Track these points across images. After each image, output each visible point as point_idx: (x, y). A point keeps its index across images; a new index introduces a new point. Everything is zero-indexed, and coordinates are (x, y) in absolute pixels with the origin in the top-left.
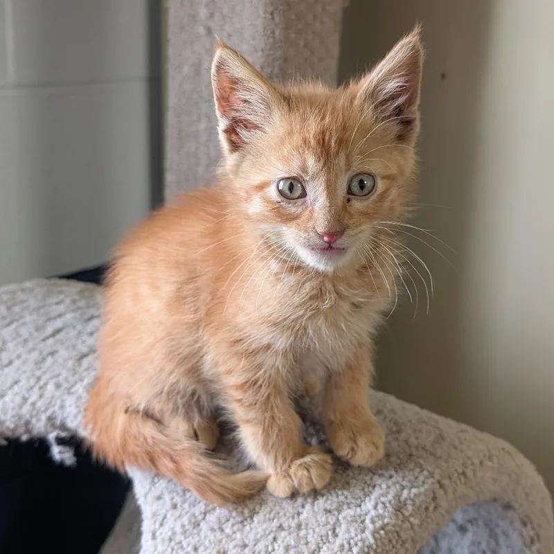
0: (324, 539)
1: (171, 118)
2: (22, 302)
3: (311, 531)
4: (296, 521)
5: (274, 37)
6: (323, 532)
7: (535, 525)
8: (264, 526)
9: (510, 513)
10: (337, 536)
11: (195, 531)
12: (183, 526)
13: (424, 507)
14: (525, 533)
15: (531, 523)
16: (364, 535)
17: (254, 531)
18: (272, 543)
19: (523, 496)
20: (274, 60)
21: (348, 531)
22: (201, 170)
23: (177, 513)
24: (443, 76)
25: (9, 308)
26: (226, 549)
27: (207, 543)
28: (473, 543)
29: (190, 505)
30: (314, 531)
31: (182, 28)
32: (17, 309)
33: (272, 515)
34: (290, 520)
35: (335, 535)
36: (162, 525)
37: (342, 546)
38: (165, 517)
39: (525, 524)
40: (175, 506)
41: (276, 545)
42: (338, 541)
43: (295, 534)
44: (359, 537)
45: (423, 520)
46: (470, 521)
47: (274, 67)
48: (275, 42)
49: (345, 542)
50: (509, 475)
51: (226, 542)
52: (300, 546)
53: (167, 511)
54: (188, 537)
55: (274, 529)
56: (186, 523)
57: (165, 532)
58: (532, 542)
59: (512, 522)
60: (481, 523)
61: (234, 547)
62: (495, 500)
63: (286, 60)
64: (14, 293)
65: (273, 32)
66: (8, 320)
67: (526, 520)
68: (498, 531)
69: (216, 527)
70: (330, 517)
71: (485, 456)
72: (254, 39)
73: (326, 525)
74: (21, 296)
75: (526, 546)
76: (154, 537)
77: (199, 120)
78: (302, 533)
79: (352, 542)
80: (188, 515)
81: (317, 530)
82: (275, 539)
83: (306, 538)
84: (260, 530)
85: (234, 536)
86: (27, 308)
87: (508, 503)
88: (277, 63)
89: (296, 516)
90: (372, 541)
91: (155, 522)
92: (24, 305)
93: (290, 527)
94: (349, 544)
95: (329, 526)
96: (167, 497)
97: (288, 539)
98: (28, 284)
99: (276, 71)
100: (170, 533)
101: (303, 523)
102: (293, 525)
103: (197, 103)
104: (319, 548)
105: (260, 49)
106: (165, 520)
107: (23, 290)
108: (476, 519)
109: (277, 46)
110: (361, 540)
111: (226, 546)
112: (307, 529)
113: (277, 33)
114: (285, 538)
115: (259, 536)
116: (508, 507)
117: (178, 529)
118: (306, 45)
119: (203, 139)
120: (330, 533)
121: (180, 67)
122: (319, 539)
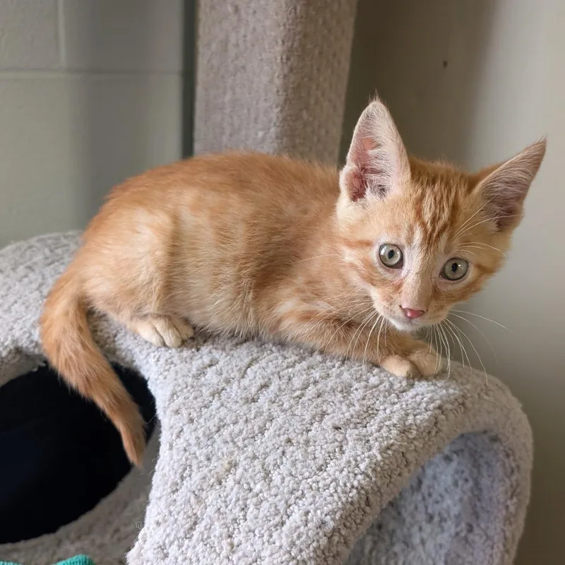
0: (331, 455)
1: (200, 91)
2: (65, 245)
3: (319, 448)
4: (304, 437)
5: (296, 13)
6: (330, 449)
7: (517, 458)
8: (274, 441)
9: (496, 446)
10: (344, 453)
11: (209, 443)
12: (198, 438)
13: (427, 431)
14: (507, 465)
15: (514, 455)
16: (371, 452)
17: (263, 445)
18: (281, 457)
19: (510, 429)
20: (295, 35)
21: (354, 448)
22: (225, 139)
23: (193, 427)
24: (445, 64)
25: (52, 251)
26: (238, 461)
27: (220, 454)
28: (457, 472)
29: (205, 420)
30: (322, 448)
31: (213, 8)
32: (59, 251)
33: (282, 432)
34: (299, 436)
35: (342, 452)
36: (178, 436)
37: (349, 462)
38: (182, 430)
39: (508, 456)
40: (191, 421)
41: (284, 459)
42: (345, 458)
43: (303, 449)
44: (366, 454)
45: (426, 443)
46: (456, 452)
47: (294, 41)
48: (296, 18)
49: (351, 459)
50: (502, 410)
51: (238, 455)
52: (308, 461)
53: (184, 425)
54: (202, 448)
55: (283, 443)
56: (201, 435)
57: (181, 443)
58: (512, 471)
59: (496, 454)
60: (466, 454)
61: (245, 459)
62: (485, 432)
63: (305, 36)
64: (58, 239)
65: (295, 9)
66: (50, 260)
67: (510, 452)
68: (482, 461)
69: (229, 440)
70: (337, 435)
71: (482, 390)
72: (277, 14)
73: (334, 442)
74: (64, 241)
75: (507, 476)
76: (171, 447)
77: (225, 93)
78: (310, 449)
79: (359, 458)
80: (203, 429)
81: (325, 447)
82: (284, 453)
83: (314, 454)
84: (269, 444)
85: (245, 449)
86: (68, 250)
87: (496, 436)
88: (297, 37)
89: (304, 433)
90: (379, 458)
91: (172, 435)
92: (66, 248)
93: (298, 442)
94: (356, 461)
95: (336, 444)
96: (184, 412)
97: (296, 453)
98: (70, 233)
99: (296, 45)
100: (185, 445)
101: (311, 440)
102: (302, 441)
103: (223, 77)
104: (327, 464)
105: (281, 24)
106: (182, 433)
107: (65, 237)
108: (462, 450)
109: (298, 20)
110: (368, 457)
111: (238, 459)
112: (315, 446)
113: (298, 8)
114: (293, 452)
115: (268, 450)
116: (495, 439)
117: (193, 441)
118: (324, 23)
119: (228, 111)
120: (337, 450)
121: (209, 44)
122: (327, 455)
